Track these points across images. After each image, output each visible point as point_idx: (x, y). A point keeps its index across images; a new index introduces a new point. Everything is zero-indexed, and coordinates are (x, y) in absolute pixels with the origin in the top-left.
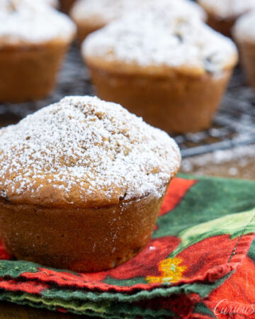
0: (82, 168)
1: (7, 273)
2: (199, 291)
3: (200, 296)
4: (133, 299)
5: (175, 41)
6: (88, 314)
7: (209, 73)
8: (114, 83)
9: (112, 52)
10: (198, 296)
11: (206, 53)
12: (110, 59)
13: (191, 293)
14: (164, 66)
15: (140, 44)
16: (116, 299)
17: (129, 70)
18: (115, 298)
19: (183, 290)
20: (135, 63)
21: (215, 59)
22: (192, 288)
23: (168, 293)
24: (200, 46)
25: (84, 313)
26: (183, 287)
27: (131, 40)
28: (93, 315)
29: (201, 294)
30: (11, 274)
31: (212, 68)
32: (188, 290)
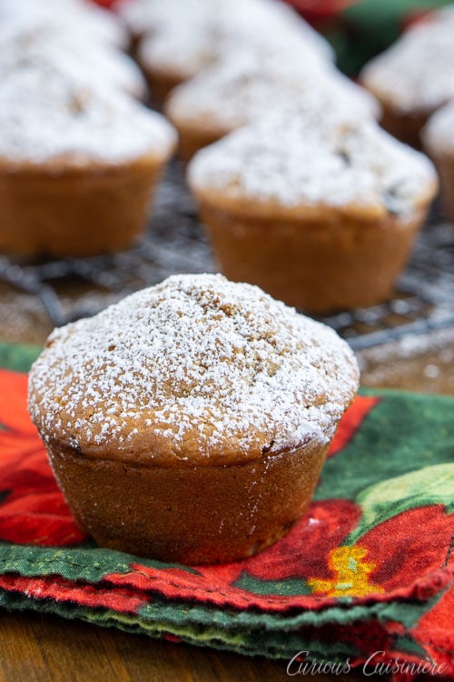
0: (201, 399)
1: (80, 575)
2: (402, 619)
3: (405, 628)
4: (290, 626)
5: (337, 163)
6: (215, 646)
7: (393, 214)
8: (240, 231)
9: (237, 182)
10: (401, 627)
11: (388, 181)
12: (233, 194)
13: (389, 621)
14: (321, 205)
15: (282, 170)
16: (263, 627)
17: (265, 211)
18: (259, 624)
19: (374, 615)
20: (274, 199)
21: (403, 190)
22: (389, 611)
23: (350, 619)
24: (378, 171)
25: (208, 644)
26: (374, 609)
27: (267, 162)
28: (223, 648)
29: (406, 624)
30: (88, 577)
31: (397, 205)
32: (384, 617)
